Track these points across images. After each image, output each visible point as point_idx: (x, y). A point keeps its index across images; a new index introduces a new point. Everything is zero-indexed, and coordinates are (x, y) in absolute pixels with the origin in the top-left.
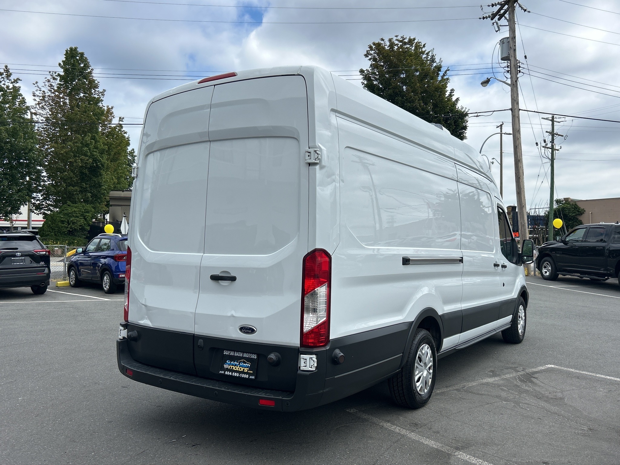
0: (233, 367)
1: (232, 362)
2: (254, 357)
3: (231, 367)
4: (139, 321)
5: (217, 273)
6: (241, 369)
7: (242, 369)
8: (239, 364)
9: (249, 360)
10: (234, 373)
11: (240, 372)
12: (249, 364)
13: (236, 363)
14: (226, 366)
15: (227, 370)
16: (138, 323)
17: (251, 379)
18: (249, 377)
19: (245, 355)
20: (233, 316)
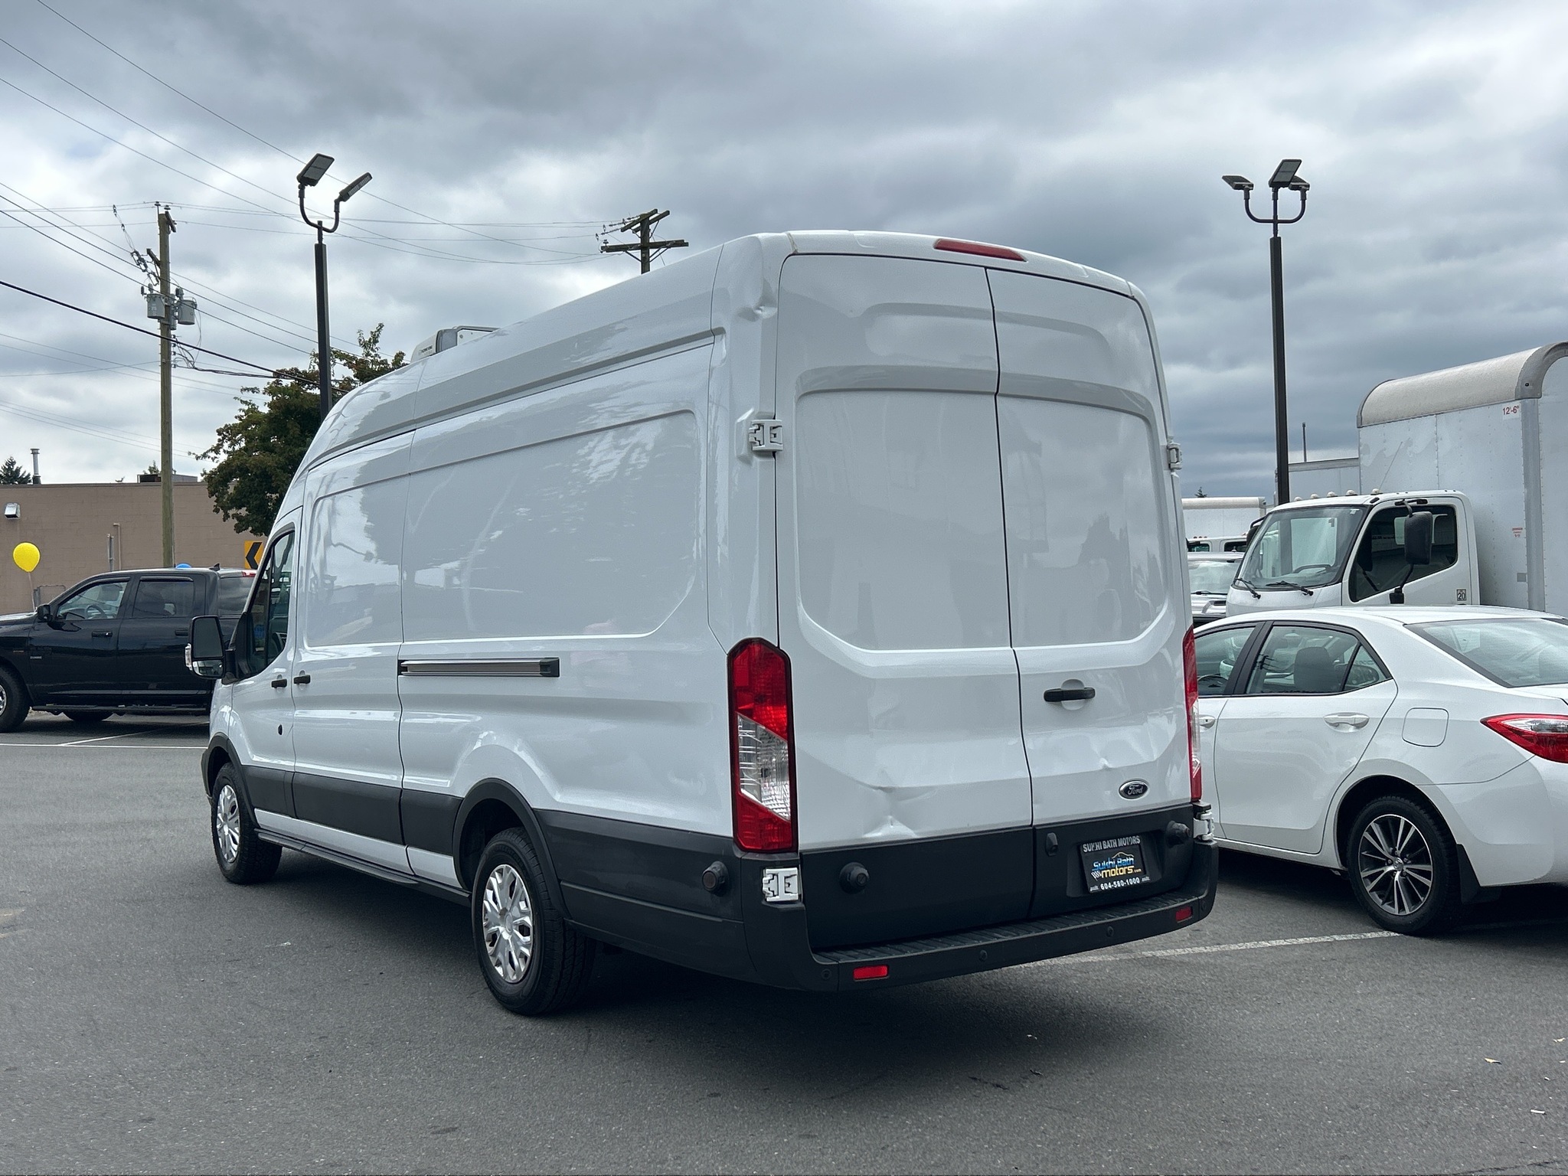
0: (1108, 873)
1: (1104, 864)
2: (1136, 840)
3: (1104, 873)
4: (865, 833)
5: (1057, 685)
6: (1121, 871)
7: (1124, 869)
8: (1116, 863)
9: (1129, 849)
10: (1115, 883)
11: (1124, 877)
12: (1131, 857)
13: (1110, 862)
14: (1096, 875)
15: (1101, 880)
16: (866, 839)
17: (1146, 883)
18: (1141, 880)
19: (1122, 842)
20: (1106, 769)
